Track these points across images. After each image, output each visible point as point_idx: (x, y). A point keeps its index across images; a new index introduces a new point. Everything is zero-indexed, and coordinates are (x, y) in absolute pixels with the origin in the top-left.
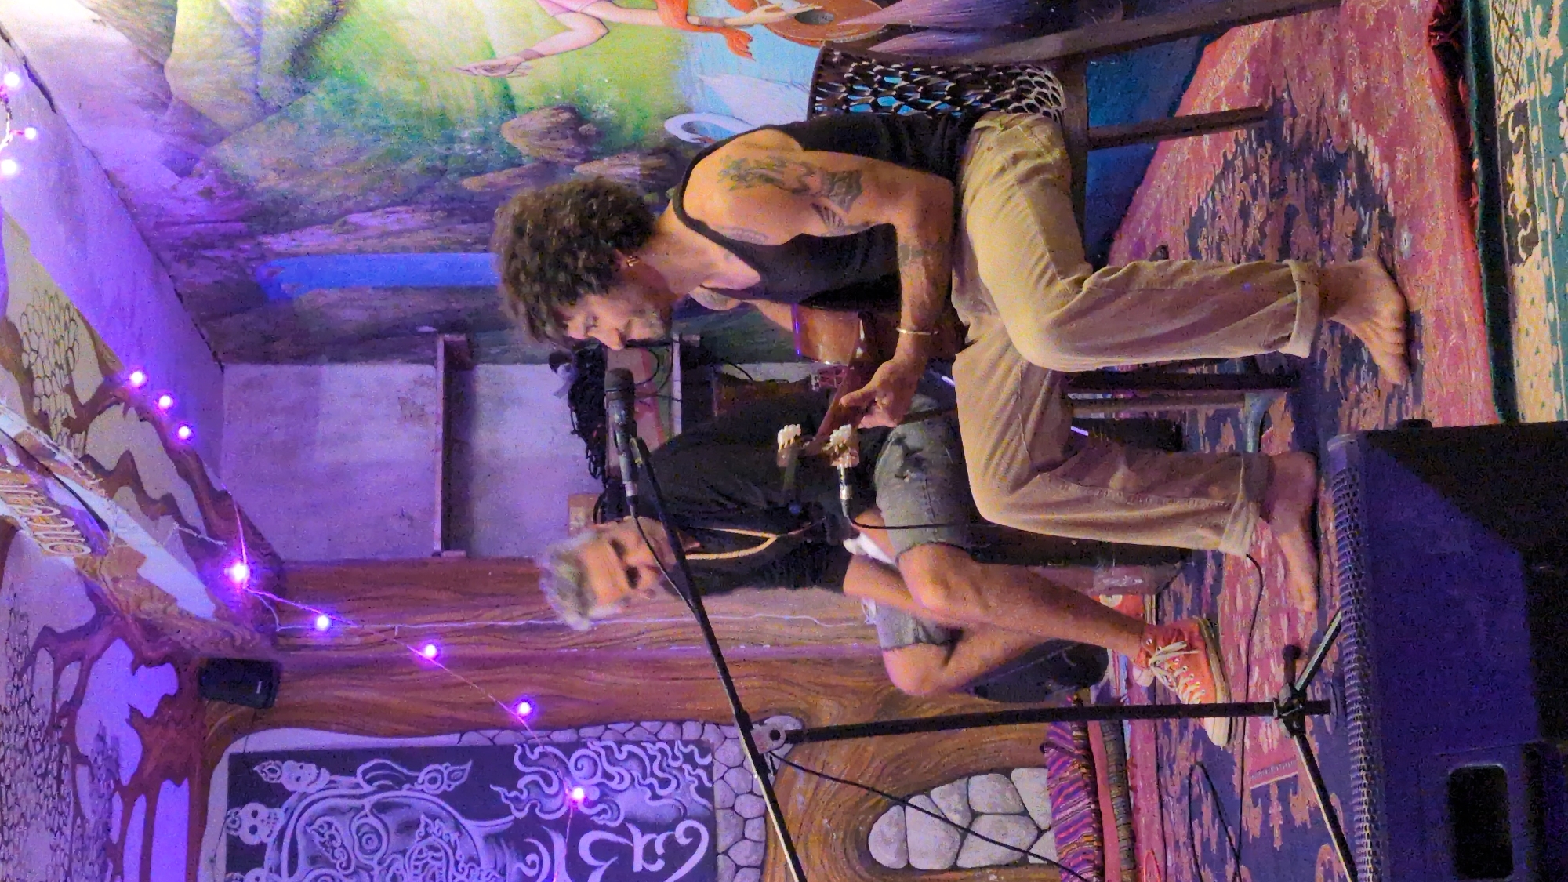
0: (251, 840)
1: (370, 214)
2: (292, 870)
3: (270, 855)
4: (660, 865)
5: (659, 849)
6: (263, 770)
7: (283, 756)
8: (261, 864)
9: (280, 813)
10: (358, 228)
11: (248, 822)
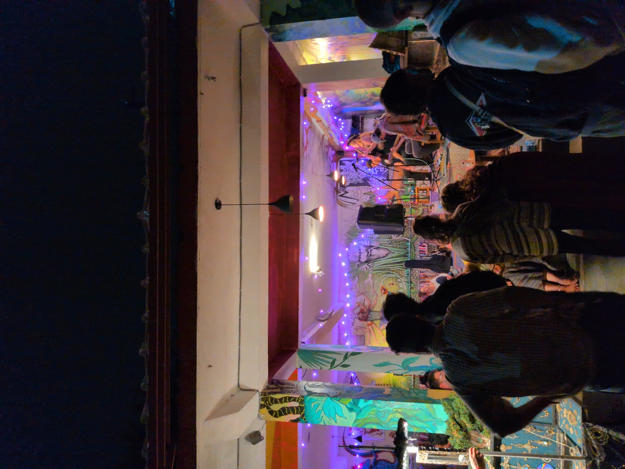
0: (342, 169)
2: (346, 172)
3: (344, 171)
4: (383, 171)
5: (383, 169)
6: (343, 162)
7: (345, 160)
8: (343, 171)
9: (344, 166)
10: (352, 105)
11: (341, 167)
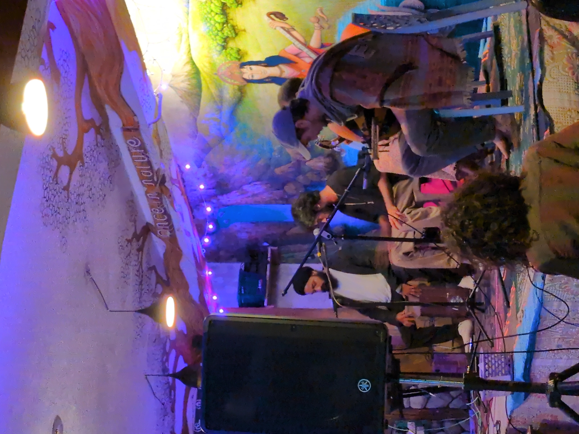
1: (250, 185)
